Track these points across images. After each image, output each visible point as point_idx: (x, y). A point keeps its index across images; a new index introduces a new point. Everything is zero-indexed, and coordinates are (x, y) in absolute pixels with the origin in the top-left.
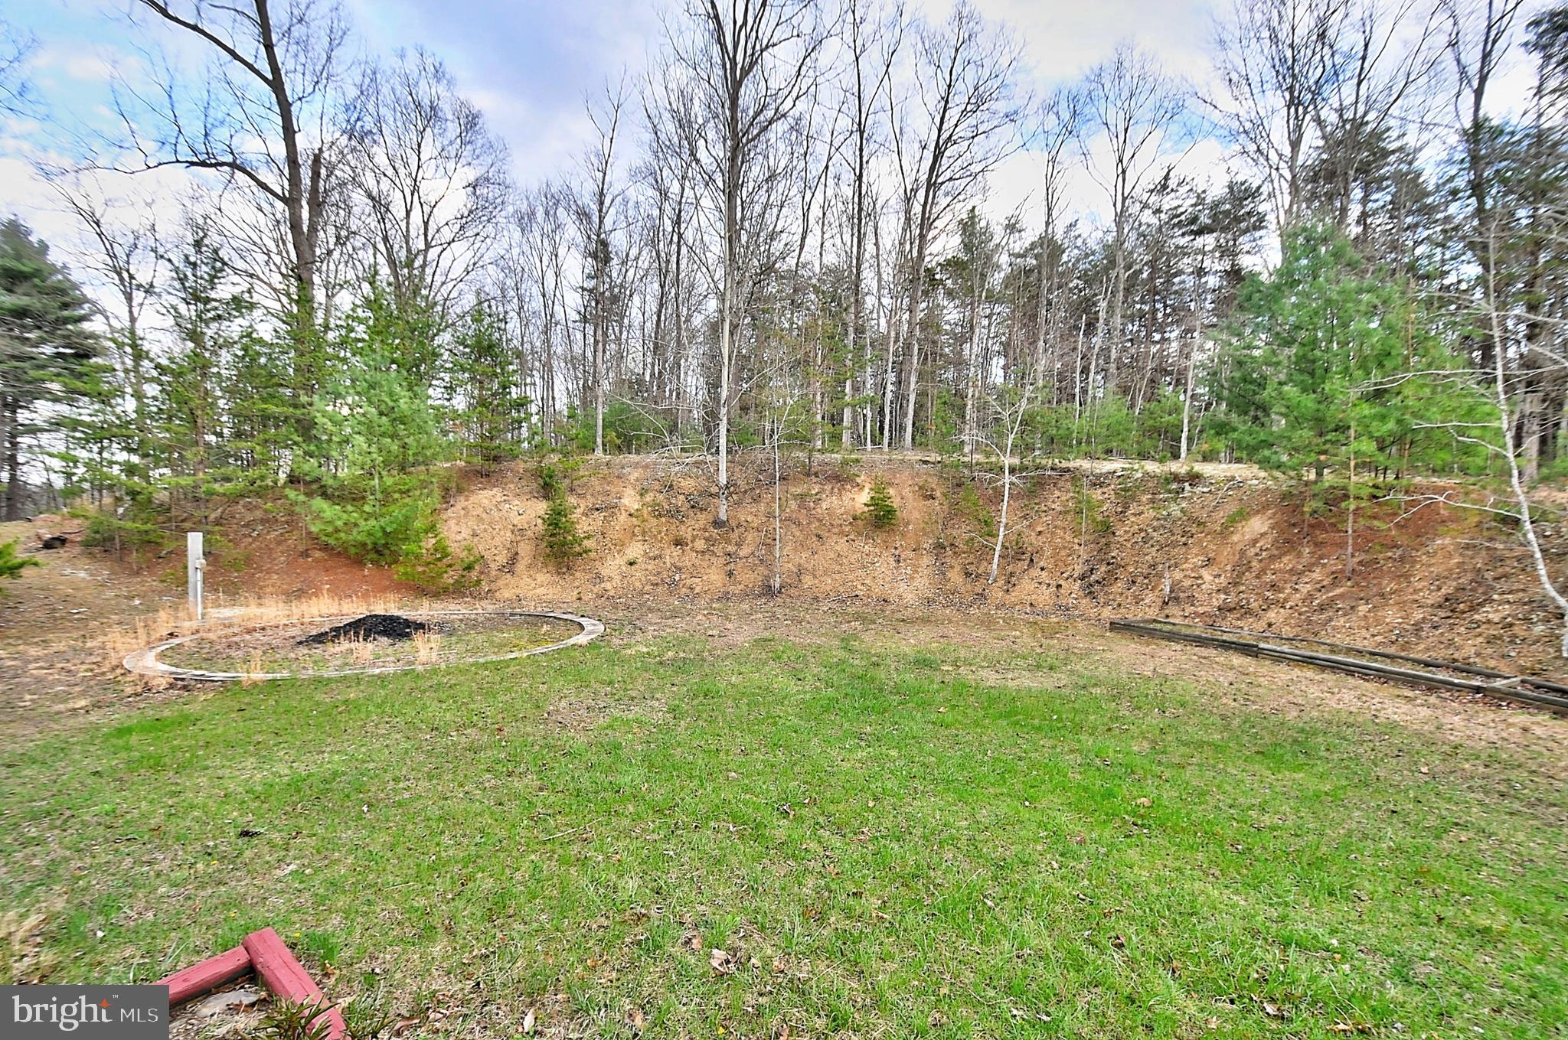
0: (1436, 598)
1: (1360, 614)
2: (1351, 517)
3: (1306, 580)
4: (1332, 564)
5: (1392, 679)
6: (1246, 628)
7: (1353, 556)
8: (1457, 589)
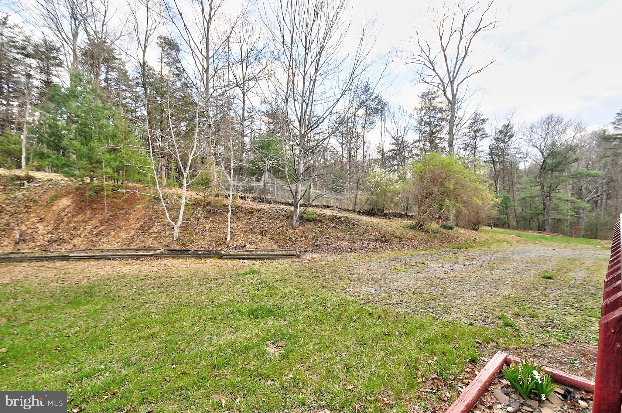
0: (138, 226)
1: (112, 235)
2: (105, 198)
3: (90, 224)
4: (99, 216)
5: (124, 258)
6: (63, 249)
7: (108, 213)
8: (144, 223)
